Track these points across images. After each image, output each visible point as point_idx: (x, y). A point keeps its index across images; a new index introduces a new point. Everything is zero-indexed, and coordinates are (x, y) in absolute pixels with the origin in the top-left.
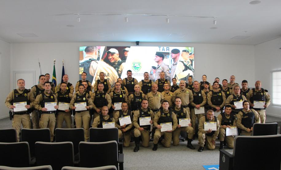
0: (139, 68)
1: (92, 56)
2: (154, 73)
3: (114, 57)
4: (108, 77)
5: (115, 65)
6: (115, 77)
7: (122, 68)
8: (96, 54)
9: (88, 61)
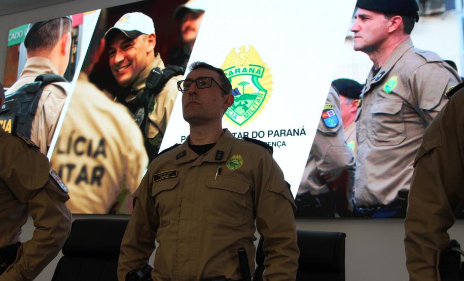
0: (253, 97)
1: (47, 62)
2: (346, 119)
3: (132, 52)
4: (100, 157)
5: (136, 92)
6: (131, 157)
7: (167, 106)
8: (63, 52)
9: (30, 86)
